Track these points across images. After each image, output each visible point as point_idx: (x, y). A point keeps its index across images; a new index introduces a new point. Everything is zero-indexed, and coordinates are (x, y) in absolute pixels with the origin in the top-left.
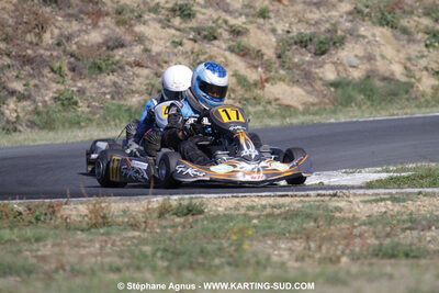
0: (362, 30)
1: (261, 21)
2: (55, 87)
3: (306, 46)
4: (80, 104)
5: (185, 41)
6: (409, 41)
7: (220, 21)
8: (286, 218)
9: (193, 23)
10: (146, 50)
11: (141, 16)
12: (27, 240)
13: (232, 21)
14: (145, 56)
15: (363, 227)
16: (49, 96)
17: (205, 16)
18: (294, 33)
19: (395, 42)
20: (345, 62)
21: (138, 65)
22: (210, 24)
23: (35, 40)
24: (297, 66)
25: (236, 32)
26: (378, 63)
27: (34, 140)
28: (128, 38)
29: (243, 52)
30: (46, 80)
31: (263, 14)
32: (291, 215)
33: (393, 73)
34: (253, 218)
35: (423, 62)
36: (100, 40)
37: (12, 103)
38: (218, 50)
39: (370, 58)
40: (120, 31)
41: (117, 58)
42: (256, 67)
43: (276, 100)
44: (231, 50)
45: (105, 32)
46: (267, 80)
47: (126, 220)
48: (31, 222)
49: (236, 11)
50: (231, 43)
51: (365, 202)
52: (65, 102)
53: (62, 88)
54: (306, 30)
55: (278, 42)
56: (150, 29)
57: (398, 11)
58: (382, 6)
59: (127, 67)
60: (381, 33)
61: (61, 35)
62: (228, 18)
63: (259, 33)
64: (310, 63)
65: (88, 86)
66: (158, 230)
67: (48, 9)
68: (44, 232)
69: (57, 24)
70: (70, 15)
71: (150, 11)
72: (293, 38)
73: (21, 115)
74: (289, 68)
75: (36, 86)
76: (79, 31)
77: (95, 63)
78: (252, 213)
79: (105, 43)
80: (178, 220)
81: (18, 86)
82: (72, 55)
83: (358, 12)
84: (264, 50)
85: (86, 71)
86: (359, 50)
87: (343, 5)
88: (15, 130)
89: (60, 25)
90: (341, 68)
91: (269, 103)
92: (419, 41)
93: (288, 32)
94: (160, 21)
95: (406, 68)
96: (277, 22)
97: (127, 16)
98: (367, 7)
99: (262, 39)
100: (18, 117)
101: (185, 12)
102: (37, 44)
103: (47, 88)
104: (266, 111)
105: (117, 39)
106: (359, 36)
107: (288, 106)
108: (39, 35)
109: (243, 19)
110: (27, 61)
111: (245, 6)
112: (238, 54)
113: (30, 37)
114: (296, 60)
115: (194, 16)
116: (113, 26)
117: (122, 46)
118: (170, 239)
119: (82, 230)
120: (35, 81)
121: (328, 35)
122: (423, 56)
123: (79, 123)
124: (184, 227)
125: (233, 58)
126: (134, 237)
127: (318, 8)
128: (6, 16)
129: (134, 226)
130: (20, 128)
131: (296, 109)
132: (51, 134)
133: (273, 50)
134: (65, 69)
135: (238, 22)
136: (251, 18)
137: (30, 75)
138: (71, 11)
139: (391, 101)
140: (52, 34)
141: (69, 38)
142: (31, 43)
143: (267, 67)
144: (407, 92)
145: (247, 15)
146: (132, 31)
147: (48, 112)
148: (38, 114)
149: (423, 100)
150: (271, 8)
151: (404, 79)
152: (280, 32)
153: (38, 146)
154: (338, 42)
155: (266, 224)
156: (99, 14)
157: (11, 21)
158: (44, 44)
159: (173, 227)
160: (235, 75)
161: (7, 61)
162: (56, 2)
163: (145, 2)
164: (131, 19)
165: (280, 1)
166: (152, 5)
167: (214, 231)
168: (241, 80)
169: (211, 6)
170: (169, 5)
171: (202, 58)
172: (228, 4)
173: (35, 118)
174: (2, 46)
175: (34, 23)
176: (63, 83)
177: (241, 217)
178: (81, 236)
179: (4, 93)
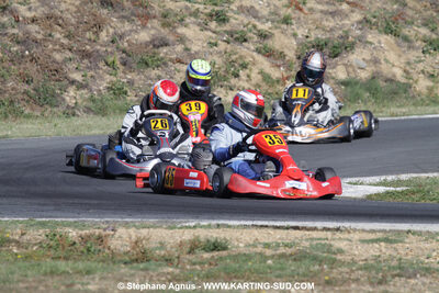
0: (370, 38)
1: (285, 26)
2: (108, 78)
3: (321, 50)
4: (129, 93)
5: (220, 42)
6: (409, 47)
7: (250, 26)
8: (295, 260)
9: (227, 27)
10: (187, 49)
11: (183, 20)
12: (79, 272)
13: (261, 26)
14: (185, 54)
15: (360, 272)
16: (103, 85)
17: (237, 21)
18: (312, 39)
19: (398, 48)
20: (354, 64)
21: (180, 61)
22: (241, 28)
23: (93, 37)
25: (263, 36)
26: (382, 66)
27: (89, 127)
28: (171, 38)
29: (268, 53)
30: (101, 72)
31: (286, 21)
32: (300, 257)
33: (394, 76)
34: (268, 258)
35: (420, 66)
36: (148, 39)
37: (72, 91)
38: (247, 51)
39: (376, 61)
41: (162, 55)
42: (279, 66)
44: (258, 51)
45: (153, 32)
46: (288, 78)
47: (163, 253)
49: (263, 17)
50: (258, 45)
51: (363, 241)
52: (117, 92)
53: (115, 79)
54: (322, 36)
55: (298, 44)
56: (190, 31)
57: (400, 21)
58: (387, 16)
59: (170, 63)
60: (386, 40)
61: (115, 33)
62: (257, 23)
63: (283, 37)
65: (137, 78)
66: (188, 267)
67: (105, 11)
68: (94, 265)
69: (112, 24)
70: (123, 17)
71: (191, 15)
72: (310, 42)
73: (79, 101)
75: (92, 77)
76: (131, 31)
77: (143, 59)
78: (269, 252)
79: (152, 41)
80: (206, 255)
81: (77, 77)
82: (124, 52)
83: (367, 21)
84: (286, 52)
85: (134, 66)
86: (366, 54)
87: (354, 15)
88: (74, 115)
89: (114, 24)
90: (351, 70)
92: (418, 48)
93: (307, 37)
94: (199, 25)
95: (405, 71)
96: (298, 28)
97: (171, 19)
98: (375, 17)
99: (285, 43)
100: (76, 103)
101: (221, 18)
102: (95, 41)
103: (102, 78)
105: (162, 39)
106: (367, 42)
108: (96, 33)
109: (269, 24)
110: (86, 55)
111: (272, 14)
112: (264, 55)
113: (88, 35)
115: (228, 20)
116: (159, 28)
117: (166, 45)
118: (198, 275)
119: (125, 263)
120: (92, 73)
121: (341, 41)
122: (420, 61)
124: (210, 264)
125: (259, 58)
126: (168, 274)
127: (333, 17)
128: (69, 16)
129: (168, 261)
130: (78, 112)
132: (104, 120)
133: (294, 52)
134: (118, 63)
135: (265, 27)
136: (276, 24)
137: (88, 68)
138: (124, 13)
139: (392, 99)
140: (107, 32)
141: (121, 37)
142: (90, 40)
143: (289, 66)
144: (405, 91)
145: (273, 22)
146: (176, 32)
147: (101, 101)
148: (94, 101)
149: (419, 98)
150: (293, 16)
151: (403, 80)
152: (300, 36)
153: (94, 135)
154: (350, 47)
155: (279, 266)
156: (148, 17)
157: (73, 21)
158: (100, 41)
159: (201, 263)
160: (261, 73)
161: (69, 54)
162: (112, 5)
163: (187, 8)
164: (175, 22)
165: (301, 10)
166: (193, 10)
167: (235, 270)
168: (266, 78)
169: (243, 12)
170: (207, 11)
171: (234, 57)
172: (257, 11)
173: (91, 104)
174: (65, 41)
175: (93, 23)
176: (115, 75)
177: (258, 257)
178: (124, 270)
179: (65, 82)
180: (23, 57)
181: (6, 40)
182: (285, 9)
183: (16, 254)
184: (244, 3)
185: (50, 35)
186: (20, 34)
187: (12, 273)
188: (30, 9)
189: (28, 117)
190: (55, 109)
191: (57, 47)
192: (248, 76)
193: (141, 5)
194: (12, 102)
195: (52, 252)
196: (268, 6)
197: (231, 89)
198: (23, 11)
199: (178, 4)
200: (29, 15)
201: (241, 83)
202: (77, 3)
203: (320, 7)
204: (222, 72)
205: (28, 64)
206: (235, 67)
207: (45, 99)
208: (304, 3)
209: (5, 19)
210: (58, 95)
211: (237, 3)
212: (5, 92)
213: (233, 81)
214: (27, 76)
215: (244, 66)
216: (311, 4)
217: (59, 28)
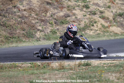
1: (108, 9)
2: (50, 28)
3: (121, 16)
4: (58, 33)
5: (87, 15)
7: (97, 9)
8: (114, 67)
9: (89, 10)
10: (76, 18)
11: (74, 8)
12: (41, 73)
13: (100, 9)
14: (76, 19)
16: (49, 31)
17: (92, 8)
18: (118, 12)
21: (74, 22)
22: (94, 10)
23: (45, 15)
24: (119, 22)
25: (101, 12)
27: (45, 43)
28: (71, 14)
29: (103, 18)
30: (48, 26)
31: (109, 7)
32: (116, 66)
34: (105, 67)
37: (38, 33)
38: (96, 17)
40: (68, 12)
41: (68, 20)
42: (107, 22)
43: (113, 31)
44: (100, 17)
45: (64, 12)
46: (110, 26)
47: (69, 67)
48: (42, 68)
49: (101, 6)
50: (100, 15)
52: (53, 32)
53: (52, 28)
54: (121, 12)
55: (113, 15)
56: (77, 12)
59: (71, 22)
61: (52, 13)
62: (99, 8)
63: (108, 12)
64: (122, 21)
65: (60, 28)
66: (78, 70)
67: (48, 6)
68: (46, 71)
69: (51, 10)
70: (55, 8)
71: (77, 6)
72: (117, 14)
73: (41, 36)
74: (117, 22)
75: (45, 28)
76: (57, 12)
77: (62, 21)
78: (105, 65)
79: (64, 16)
80: (84, 67)
81: (40, 28)
82: (55, 19)
84: (109, 17)
85: (59, 24)
88: (39, 40)
89: (52, 10)
91: (111, 32)
93: (116, 12)
94: (80, 9)
96: (113, 9)
97: (70, 8)
99: (109, 14)
100: (40, 37)
101: (87, 7)
102: (45, 16)
103: (48, 28)
104: (110, 35)
105: (68, 14)
107: (116, 33)
108: (46, 14)
109: (103, 8)
110: (42, 21)
111: (104, 5)
112: (102, 18)
113: (43, 14)
114: (119, 20)
115: (89, 8)
116: (67, 11)
117: (69, 16)
118: (81, 73)
119: (57, 70)
120: (45, 27)
123: (57, 38)
124: (85, 69)
125: (100, 20)
126: (71, 72)
128: (37, 8)
129: (71, 69)
130: (41, 40)
131: (119, 34)
132: (50, 42)
133: (112, 17)
134: (53, 23)
136: (106, 8)
137: (44, 25)
138: (55, 7)
140: (49, 13)
141: (54, 14)
142: (44, 16)
143: (110, 22)
145: (104, 7)
146: (72, 12)
147: (48, 35)
148: (46, 36)
150: (111, 5)
152: (114, 12)
153: (46, 45)
155: (109, 69)
156: (63, 8)
157: (38, 10)
158: (47, 16)
159: (82, 69)
160: (101, 24)
161: (37, 21)
162: (50, 4)
163: (76, 4)
164: (72, 9)
165: (114, 3)
166: (78, 5)
167: (94, 71)
168: (103, 26)
169: (94, 5)
170: (82, 5)
171: (92, 20)
172: (99, 4)
173: (45, 37)
174: (36, 17)
175: (44, 10)
176: (53, 27)
177: (102, 67)
178: (56, 72)
179: (36, 30)
180: (22, 22)
181: (16, 17)
182: (108, 3)
183: (20, 70)
184: (95, 2)
185: (30, 15)
186: (21, 15)
187: (19, 74)
188: (23, 6)
189: (24, 42)
190: (33, 39)
191: (33, 19)
192: (97, 26)
193: (60, 4)
194: (19, 37)
195: (32, 68)
196: (103, 2)
197: (92, 30)
198: (21, 7)
199: (73, 3)
200: (23, 8)
201: (95, 28)
202: (39, 4)
203: (120, 2)
204: (88, 25)
205: (24, 25)
206: (92, 23)
207: (29, 36)
208: (115, 1)
209: (15, 10)
210: (34, 34)
211: (92, 2)
212: (16, 34)
213: (92, 27)
214: (23, 28)
215: (95, 22)
216: (117, 1)
217: (33, 12)
